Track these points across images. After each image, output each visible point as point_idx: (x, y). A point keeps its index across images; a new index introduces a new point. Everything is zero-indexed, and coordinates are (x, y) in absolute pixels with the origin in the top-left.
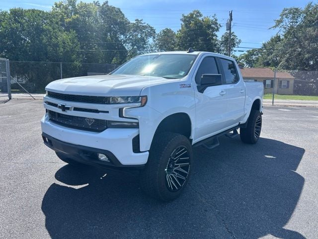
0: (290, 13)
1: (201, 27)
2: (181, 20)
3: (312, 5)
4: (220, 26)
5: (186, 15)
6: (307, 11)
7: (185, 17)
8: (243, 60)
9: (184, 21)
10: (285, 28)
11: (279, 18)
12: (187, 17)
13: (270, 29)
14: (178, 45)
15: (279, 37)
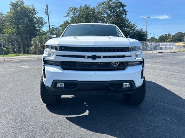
0: (73, 10)
1: (25, 11)
2: (10, 5)
3: (82, 7)
4: (37, 12)
5: (13, 2)
6: (80, 10)
7: (12, 3)
8: (48, 33)
9: (12, 6)
10: (71, 17)
11: (68, 12)
12: (14, 3)
13: (64, 17)
14: (10, 21)
15: (68, 22)
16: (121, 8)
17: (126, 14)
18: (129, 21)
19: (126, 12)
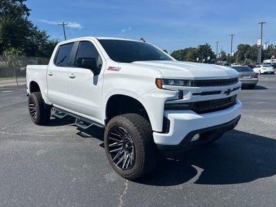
16: (19, 3)
17: (28, 14)
18: (35, 26)
19: (29, 10)
